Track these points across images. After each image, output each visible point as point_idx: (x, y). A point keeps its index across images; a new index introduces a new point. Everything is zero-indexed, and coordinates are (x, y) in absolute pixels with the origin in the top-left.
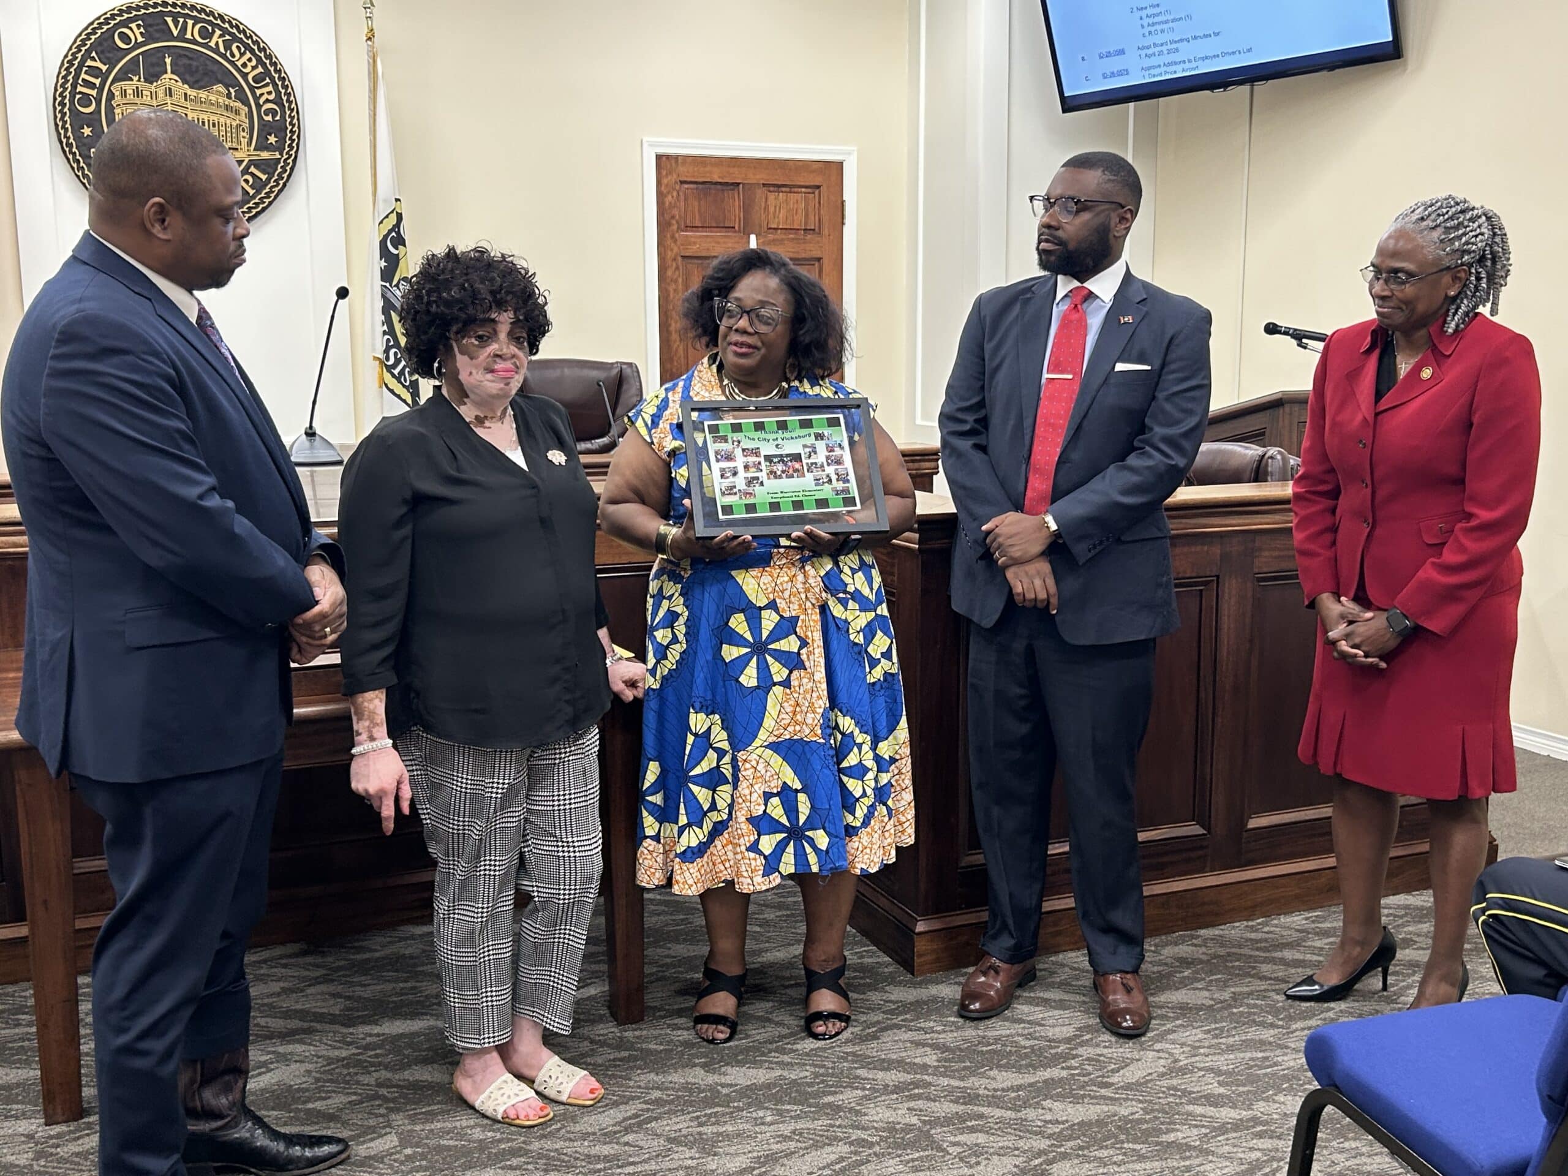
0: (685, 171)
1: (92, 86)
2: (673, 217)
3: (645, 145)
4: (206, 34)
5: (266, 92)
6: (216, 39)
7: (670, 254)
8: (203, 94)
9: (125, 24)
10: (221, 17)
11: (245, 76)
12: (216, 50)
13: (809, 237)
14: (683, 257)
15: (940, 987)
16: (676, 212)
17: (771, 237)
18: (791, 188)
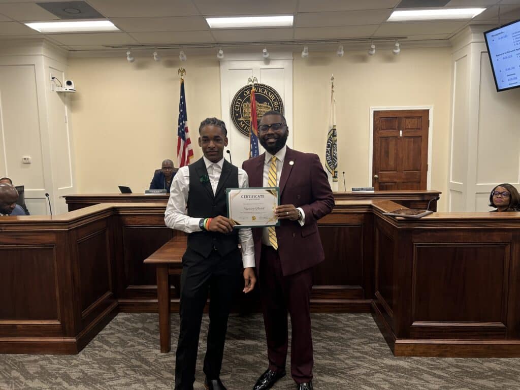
0: (382, 115)
1: (239, 105)
2: (378, 127)
3: (371, 109)
4: (263, 91)
5: (276, 103)
6: (265, 92)
7: (376, 137)
8: (262, 105)
9: (246, 90)
10: (267, 87)
11: (271, 100)
12: (265, 94)
13: (418, 130)
14: (380, 137)
15: (401, 362)
17: (407, 130)
18: (413, 117)
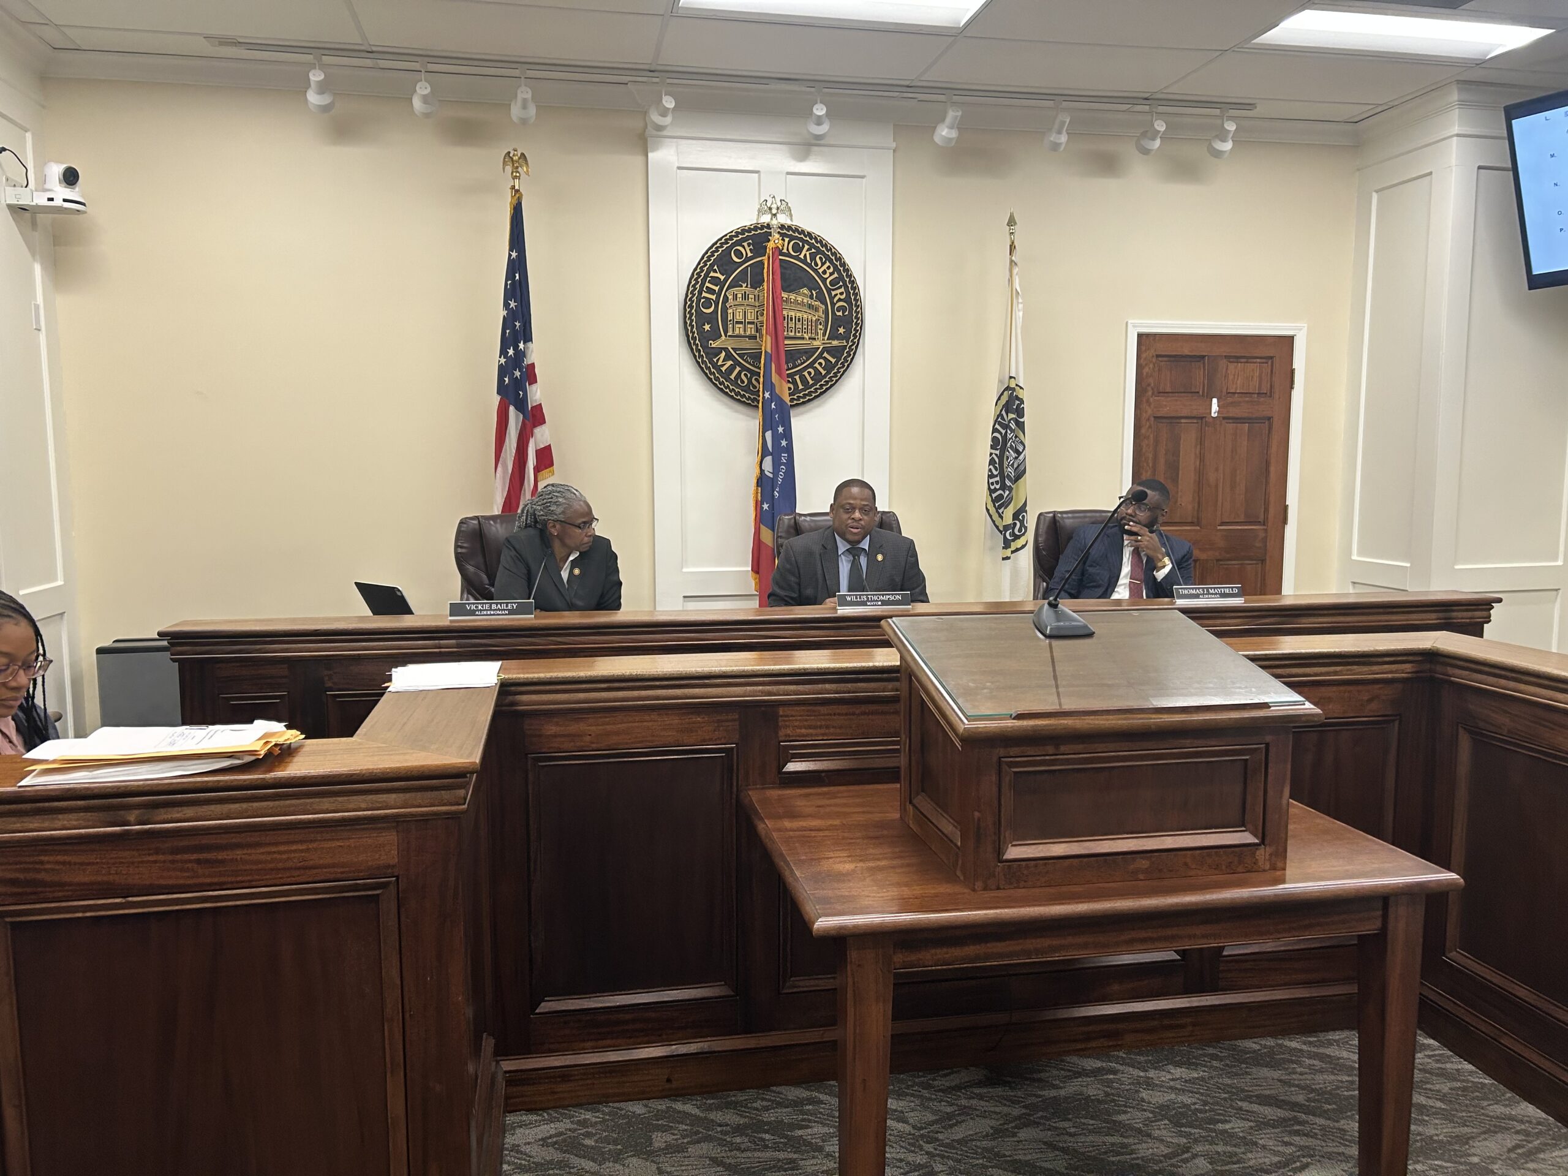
0: (1162, 348)
1: (713, 292)
2: (1149, 385)
3: (1130, 326)
4: (798, 249)
5: (839, 293)
6: (805, 252)
7: (1145, 415)
9: (739, 243)
10: (809, 234)
11: (824, 280)
12: (804, 261)
13: (1261, 399)
14: (1155, 418)
16: (1151, 380)
17: (1230, 400)
18: (1249, 359)
